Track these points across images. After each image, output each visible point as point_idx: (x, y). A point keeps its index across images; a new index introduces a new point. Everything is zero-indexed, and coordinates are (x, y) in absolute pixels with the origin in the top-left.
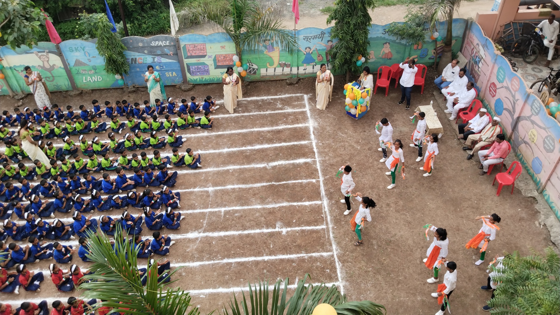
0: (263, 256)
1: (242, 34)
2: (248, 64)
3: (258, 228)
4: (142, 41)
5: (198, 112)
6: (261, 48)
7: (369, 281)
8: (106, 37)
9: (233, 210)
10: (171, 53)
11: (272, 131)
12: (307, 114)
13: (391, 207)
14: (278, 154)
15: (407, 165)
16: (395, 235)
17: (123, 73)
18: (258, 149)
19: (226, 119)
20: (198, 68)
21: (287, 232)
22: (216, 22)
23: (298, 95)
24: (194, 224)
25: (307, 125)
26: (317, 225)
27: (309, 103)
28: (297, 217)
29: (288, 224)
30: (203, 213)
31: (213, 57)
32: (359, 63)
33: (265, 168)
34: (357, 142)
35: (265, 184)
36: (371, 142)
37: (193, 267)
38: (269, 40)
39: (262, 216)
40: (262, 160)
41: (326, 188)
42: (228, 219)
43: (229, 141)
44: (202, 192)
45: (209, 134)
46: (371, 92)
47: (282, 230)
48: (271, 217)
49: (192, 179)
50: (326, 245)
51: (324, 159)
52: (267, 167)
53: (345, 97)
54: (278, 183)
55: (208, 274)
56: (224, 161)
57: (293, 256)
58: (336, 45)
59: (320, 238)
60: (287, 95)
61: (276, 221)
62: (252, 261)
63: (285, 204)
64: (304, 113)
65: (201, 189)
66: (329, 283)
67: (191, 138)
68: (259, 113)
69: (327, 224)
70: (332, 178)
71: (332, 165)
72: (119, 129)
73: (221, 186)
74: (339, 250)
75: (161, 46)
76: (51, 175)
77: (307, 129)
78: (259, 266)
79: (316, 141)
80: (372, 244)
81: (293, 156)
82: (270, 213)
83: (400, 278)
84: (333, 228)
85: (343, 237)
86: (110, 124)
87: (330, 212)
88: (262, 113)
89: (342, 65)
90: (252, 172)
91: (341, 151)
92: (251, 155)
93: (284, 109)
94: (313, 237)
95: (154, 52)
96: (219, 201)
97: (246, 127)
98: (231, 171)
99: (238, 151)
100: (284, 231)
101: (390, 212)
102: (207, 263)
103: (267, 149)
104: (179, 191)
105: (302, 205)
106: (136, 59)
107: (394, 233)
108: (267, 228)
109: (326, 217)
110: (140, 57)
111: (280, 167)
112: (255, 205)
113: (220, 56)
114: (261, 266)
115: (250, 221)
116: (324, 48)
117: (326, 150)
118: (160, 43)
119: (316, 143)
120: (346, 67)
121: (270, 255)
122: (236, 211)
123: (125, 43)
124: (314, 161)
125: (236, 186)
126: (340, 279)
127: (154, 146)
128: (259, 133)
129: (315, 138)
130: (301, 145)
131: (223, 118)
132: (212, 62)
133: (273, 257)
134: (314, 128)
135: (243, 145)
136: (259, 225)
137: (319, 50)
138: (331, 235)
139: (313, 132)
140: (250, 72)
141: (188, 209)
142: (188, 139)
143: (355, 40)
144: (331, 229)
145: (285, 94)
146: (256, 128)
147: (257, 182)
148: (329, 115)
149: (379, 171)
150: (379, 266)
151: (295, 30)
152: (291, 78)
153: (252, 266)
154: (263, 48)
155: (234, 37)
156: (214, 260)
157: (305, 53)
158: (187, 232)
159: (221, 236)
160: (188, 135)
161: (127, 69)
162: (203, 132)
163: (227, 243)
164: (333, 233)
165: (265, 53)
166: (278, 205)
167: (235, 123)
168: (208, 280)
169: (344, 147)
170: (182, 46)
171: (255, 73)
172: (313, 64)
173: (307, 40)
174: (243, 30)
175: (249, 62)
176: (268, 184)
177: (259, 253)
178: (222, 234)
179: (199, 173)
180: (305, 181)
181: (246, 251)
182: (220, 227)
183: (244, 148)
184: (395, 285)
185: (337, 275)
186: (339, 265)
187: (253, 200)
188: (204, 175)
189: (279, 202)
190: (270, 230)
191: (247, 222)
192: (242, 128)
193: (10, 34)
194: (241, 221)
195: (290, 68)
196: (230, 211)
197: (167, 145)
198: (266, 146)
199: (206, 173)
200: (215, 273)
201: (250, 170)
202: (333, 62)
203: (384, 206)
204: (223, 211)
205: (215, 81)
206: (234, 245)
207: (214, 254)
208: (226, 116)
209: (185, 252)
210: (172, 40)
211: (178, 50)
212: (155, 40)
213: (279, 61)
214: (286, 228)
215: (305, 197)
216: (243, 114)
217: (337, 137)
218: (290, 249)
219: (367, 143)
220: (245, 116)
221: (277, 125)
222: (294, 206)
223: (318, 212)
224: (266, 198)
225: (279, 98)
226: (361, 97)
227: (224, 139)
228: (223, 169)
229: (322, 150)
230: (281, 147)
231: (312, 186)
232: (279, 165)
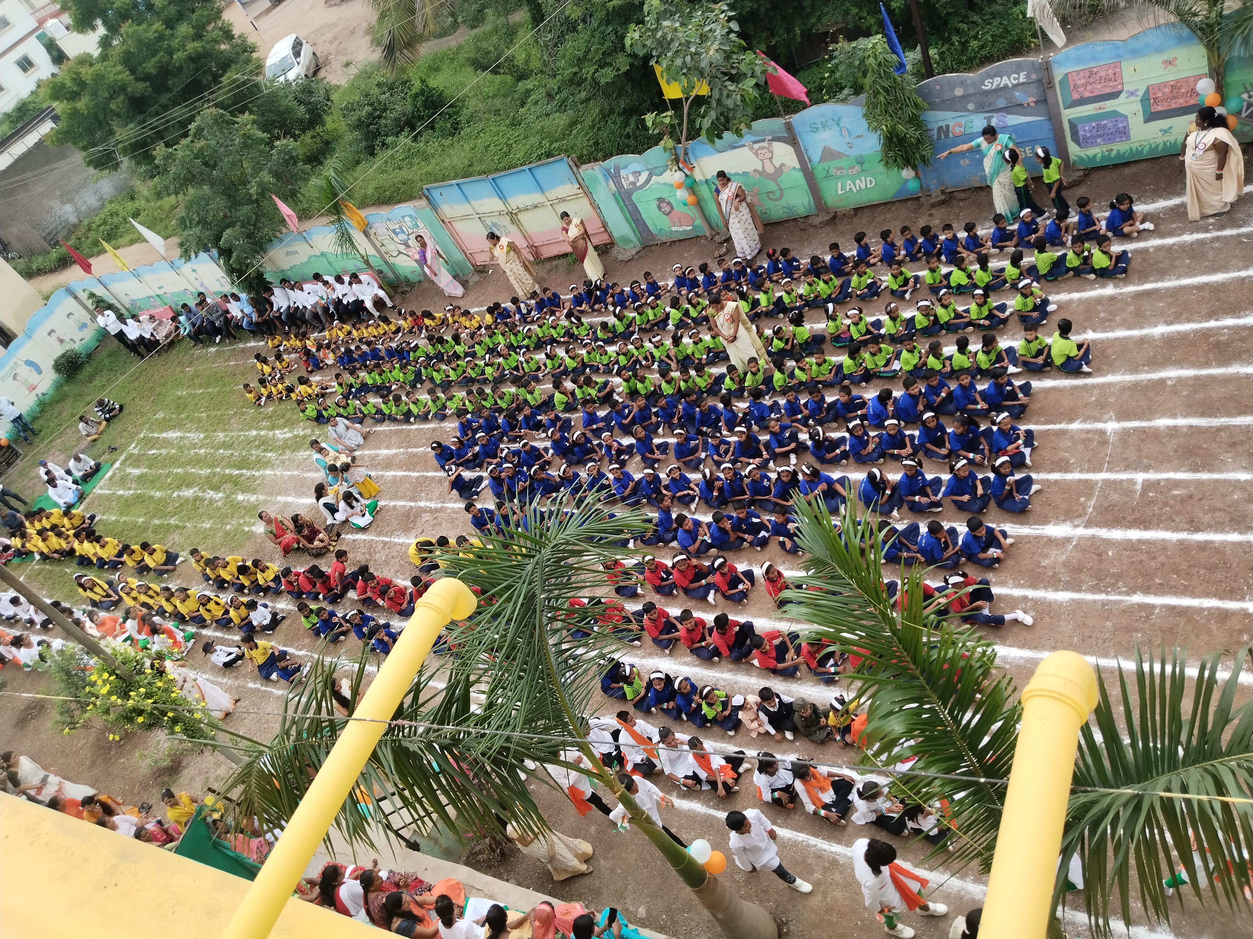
0: (1242, 599)
2: (1245, 96)
3: (1235, 530)
4: (962, 83)
8: (883, 87)
9: (1167, 480)
10: (1031, 99)
17: (919, 162)
19: (1169, 249)
20: (1099, 127)
24: (1064, 506)
30: (1087, 481)
31: (1141, 93)
37: (1056, 601)
42: (1152, 502)
43: (1170, 305)
44: (1088, 432)
45: (1118, 291)
49: (1066, 403)
55: (1090, 623)
56: (1154, 357)
62: (1210, 609)
65: (1087, 426)
67: (1070, 302)
73: (1140, 419)
75: (1006, 87)
78: (1229, 623)
86: (887, 280)
90: (1232, 387)
92: (1233, 341)
95: (990, 105)
96: (1132, 457)
97: (1224, 268)
98: (1169, 383)
99: (1195, 332)
102: (1089, 597)
104: (1032, 427)
106: (948, 126)
110: (958, 120)
112: (1233, 470)
113: (1159, 86)
114: (1234, 624)
115: (1214, 509)
118: (1005, 81)
122: (1177, 484)
123: (925, 94)
125: (1181, 422)
131: (1159, 249)
132: (1138, 107)
135: (1213, 314)
136: (1238, 523)
140: (1251, 116)
141: (1052, 471)
142: (1064, 306)
147: (1241, 413)
153: (1208, 620)
156: (1107, 593)
158: (1045, 521)
159: (1130, 541)
160: (1064, 297)
161: (928, 152)
162: (1103, 287)
163: (1144, 557)
167: (1191, 258)
168: (1090, 637)
170: (1058, 79)
177: (1232, 591)
178: (1134, 534)
179: (1084, 387)
181: (1194, 583)
182: (1129, 518)
183: (1212, 324)
187: (1228, 458)
188: (1096, 392)
191: (1206, 513)
192: (1213, 270)
194: (1189, 508)
196: (1158, 482)
199: (1101, 386)
200: (1109, 624)
201: (1226, 380)
204: (1140, 481)
205: (1146, 154)
206: (1163, 564)
207: (1108, 580)
208: (1169, 241)
209: (1038, 567)
210: (1033, 67)
211: (1048, 91)
212: (992, 77)
216: (1219, 233)
220: (1226, 237)
227: (1156, 300)
228: (1150, 376)
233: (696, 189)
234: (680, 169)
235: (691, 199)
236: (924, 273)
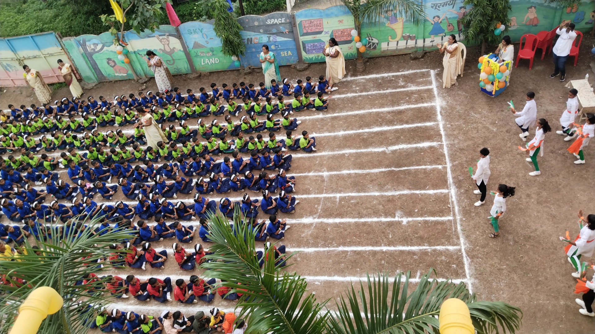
0: (380, 246)
1: (362, 5)
2: (368, 39)
3: (375, 217)
4: (258, 20)
5: (313, 92)
6: (383, 20)
7: (503, 280)
8: (223, 17)
9: (348, 196)
10: (287, 31)
11: (392, 112)
12: (433, 92)
13: (532, 198)
14: (398, 138)
15: (554, 150)
16: (536, 230)
17: (239, 54)
18: (376, 132)
19: (343, 99)
20: (314, 46)
21: (408, 222)
23: (424, 70)
24: (309, 209)
25: (433, 104)
26: (443, 216)
27: (436, 79)
28: (419, 207)
29: (410, 214)
30: (317, 198)
31: (330, 33)
32: (497, 32)
33: (384, 153)
34: (493, 124)
35: (383, 170)
36: (510, 124)
37: (308, 252)
38: (392, 10)
39: (380, 204)
40: (381, 144)
41: (454, 175)
42: (343, 206)
43: (344, 123)
44: (316, 176)
45: (324, 116)
46: (510, 65)
47: (402, 219)
48: (390, 205)
49: (307, 163)
50: (452, 238)
51: (452, 142)
52: (387, 151)
53: (479, 71)
54: (398, 169)
55: (323, 261)
56: (340, 144)
57: (415, 248)
58: (470, 12)
59: (445, 230)
60: (411, 72)
61: (395, 209)
62: (369, 251)
63: (406, 192)
64: (430, 91)
65: (316, 174)
66: (455, 279)
67: (306, 120)
68: (379, 92)
69: (454, 215)
70: (461, 164)
71: (461, 150)
72: (235, 112)
73: (336, 170)
74: (468, 245)
75: (276, 24)
77: (433, 109)
78: (376, 256)
79: (443, 122)
80: (507, 240)
81: (416, 139)
82: (389, 201)
83: (540, 279)
84: (461, 220)
85: (473, 230)
86: (227, 107)
87: (459, 202)
88: (382, 92)
89: (476, 35)
90: (370, 157)
91: (474, 134)
92: (369, 138)
93: (407, 87)
94: (437, 229)
95: (269, 31)
96: (334, 187)
97: (363, 108)
98: (346, 155)
99: (355, 134)
100: (405, 220)
101: (530, 204)
102: (322, 249)
103: (386, 132)
104: (294, 175)
105: (425, 194)
106: (251, 39)
107: (534, 228)
108: (386, 216)
109: (453, 207)
110: (256, 36)
111: (401, 151)
112: (373, 191)
113: (337, 31)
114: (378, 256)
115: (367, 208)
116: (456, 16)
117: (455, 133)
118: (276, 21)
119: (443, 125)
120: (481, 37)
121: (389, 245)
122: (352, 198)
123: (241, 23)
124: (440, 145)
125: (352, 172)
126: (468, 276)
128: (378, 114)
129: (443, 119)
130: (426, 127)
131: (339, 99)
133: (392, 248)
134: (442, 108)
135: (361, 127)
136: (376, 213)
137: (450, 18)
138: (459, 228)
139: (441, 112)
140: (370, 47)
141: (303, 194)
142: (303, 122)
143: (493, 5)
144: (458, 221)
145: (408, 70)
146: (375, 108)
147: (374, 167)
148: (459, 92)
149: (519, 156)
150: (515, 264)
152: (416, 52)
153: (369, 256)
154: (385, 20)
155: (353, 9)
156: (329, 247)
157: (433, 23)
158: (301, 217)
159: (336, 223)
160: (303, 118)
161: (243, 50)
162: (318, 114)
163: (342, 230)
164: (461, 225)
165: (387, 25)
166: (397, 193)
167: (351, 103)
168: (324, 267)
169: (477, 129)
170: (298, 23)
171: (375, 48)
172: (441, 35)
173: (436, 8)
174: (363, 1)
175: (369, 36)
176: (387, 169)
177: (376, 243)
178: (338, 220)
179: (314, 157)
180: (429, 167)
181: (362, 240)
182: (335, 213)
183: (361, 131)
184: (534, 286)
185: (464, 271)
186: (467, 260)
187: (370, 186)
188: (318, 159)
189: (399, 190)
190: (389, 219)
191: (364, 210)
192: (360, 109)
193: (135, 19)
194: (358, 208)
195: (414, 41)
196: (345, 197)
198: (385, 128)
199: (320, 157)
200: (331, 261)
201: (367, 154)
202: (466, 32)
203: (523, 196)
204: (338, 197)
206: (350, 233)
207: (329, 241)
208: (343, 96)
209: (300, 237)
210: (288, 16)
211: (293, 28)
212: (271, 18)
213: (402, 34)
214: (407, 218)
215: (429, 185)
216: (361, 94)
217: (468, 117)
218: (411, 240)
219: (505, 125)
220: (363, 95)
221: (398, 105)
222: (416, 194)
223: (443, 202)
224: (385, 185)
225: (402, 75)
226: (499, 72)
227: (339, 120)
228: (339, 152)
229: (451, 133)
230: (402, 130)
231: (438, 173)
232: (400, 149)
233: (129, 55)
234: (120, 44)
235: (126, 60)
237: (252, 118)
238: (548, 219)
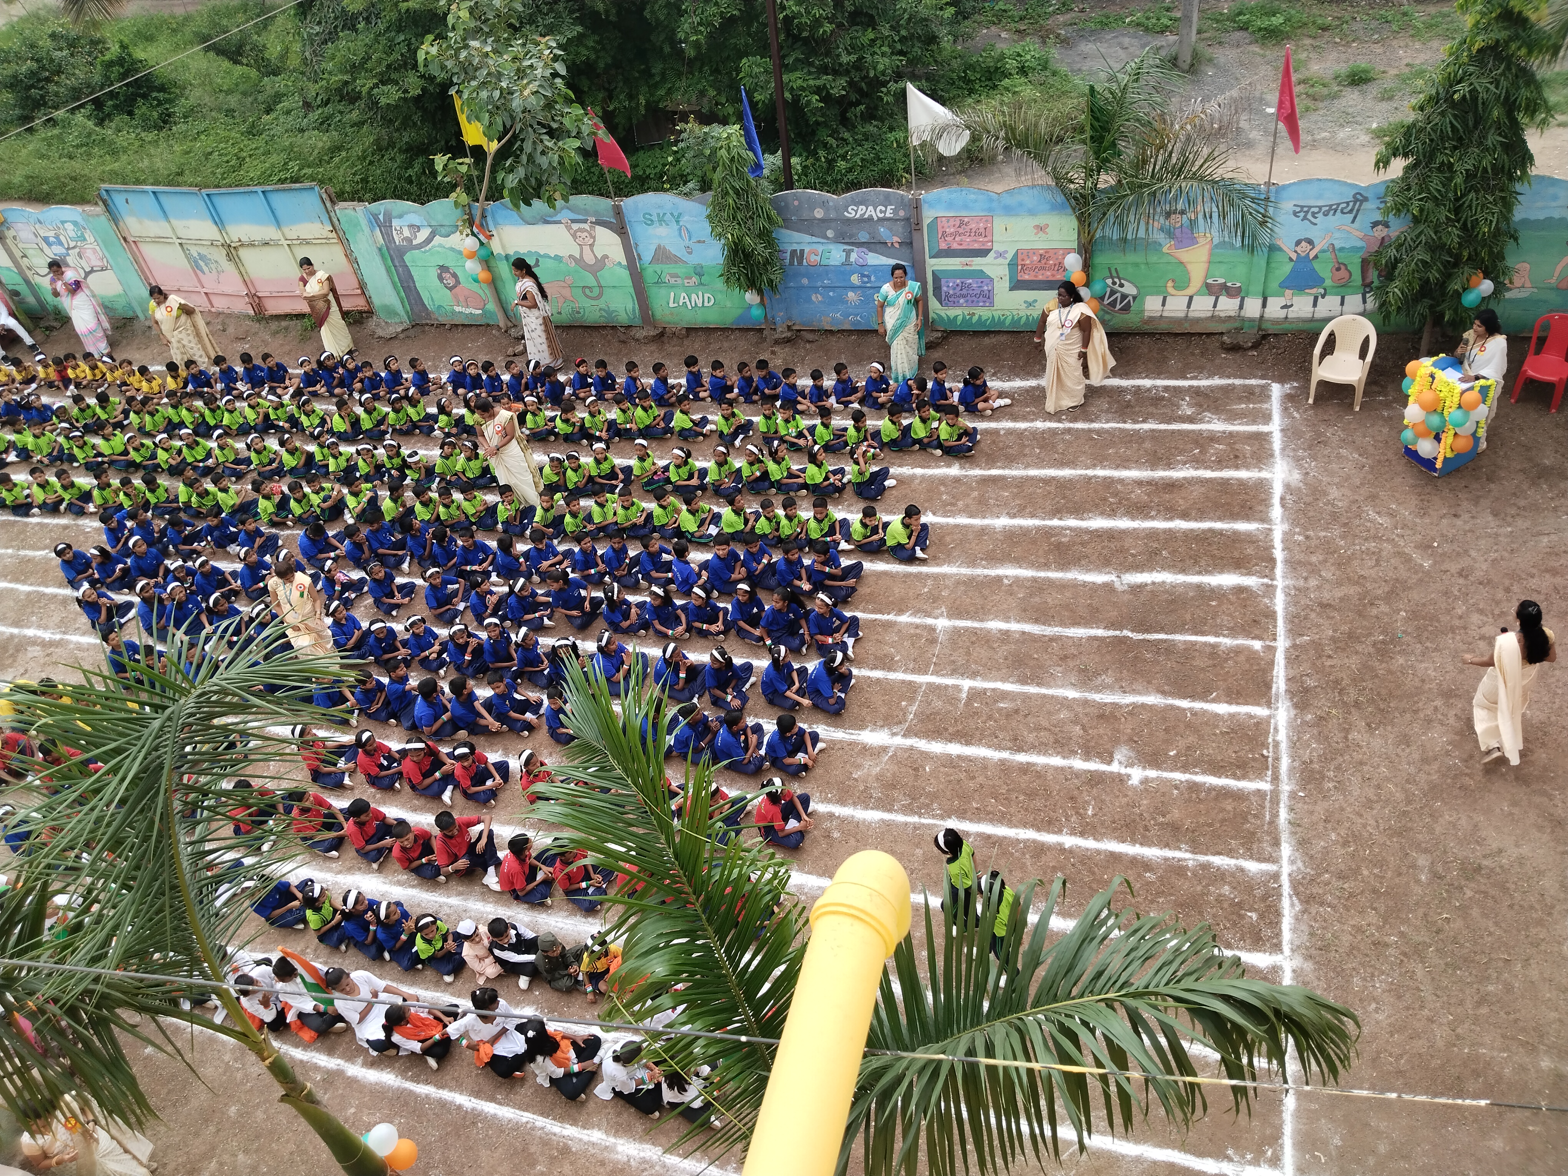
0: (1059, 832)
1: (1102, 191)
3: (1058, 753)
4: (824, 204)
6: (1157, 235)
7: (1383, 973)
8: (733, 187)
9: (994, 690)
10: (896, 239)
11: (1150, 483)
12: (1270, 443)
14: (1156, 552)
16: (1500, 851)
17: (766, 286)
18: (1096, 530)
19: (1020, 434)
20: (963, 286)
21: (1145, 781)
22: (1029, 153)
23: (1253, 382)
24: (883, 710)
25: (1264, 474)
26: (1244, 777)
27: (1286, 409)
28: (1182, 743)
29: (1153, 760)
30: (910, 682)
31: (1009, 256)
32: (1470, 299)
33: (1109, 587)
34: (1425, 547)
35: (1100, 632)
36: (1473, 553)
37: (864, 821)
38: (1183, 212)
39: (1075, 722)
40: (1104, 563)
41: (1292, 673)
42: (976, 714)
43: (1015, 496)
44: (917, 627)
45: (963, 472)
46: (1495, 393)
47: (1129, 771)
48: (1103, 730)
49: (898, 590)
50: (1260, 841)
51: (1301, 583)
52: (1117, 585)
53: (1404, 400)
54: (1140, 636)
56: (993, 551)
57: (1153, 853)
59: (1244, 816)
60: (1217, 381)
61: (1116, 742)
62: (1025, 841)
63: (1152, 699)
64: (1261, 438)
65: (917, 620)
66: (1249, 950)
67: (913, 477)
68: (1121, 425)
69: (1276, 779)
70: (1317, 646)
71: (1324, 606)
73: (972, 618)
74: (1300, 864)
75: (870, 219)
76: (564, 531)
77: (1262, 489)
78: (1044, 858)
79: (1286, 527)
80: (1414, 866)
81: (1203, 563)
82: (1101, 716)
83: (1491, 988)
84: (1293, 795)
85: (1320, 827)
86: (716, 419)
87: (1294, 745)
88: (1128, 426)
89: (1410, 302)
90: (1068, 594)
91: (1367, 569)
92: (1075, 543)
93: (1201, 421)
94: (1223, 810)
95: (851, 237)
96: (961, 661)
97: (1071, 464)
98: (1006, 581)
99: (1038, 529)
100: (1137, 775)
102: (900, 818)
103: (1124, 532)
105: (1205, 712)
106: (802, 251)
107: (1495, 846)
108: (1087, 757)
109: (1277, 759)
110: (815, 246)
111: (1156, 591)
112: (1062, 686)
113: (1028, 253)
114: (1049, 860)
115: (1039, 728)
116: (1360, 244)
117: (1314, 559)
118: (870, 212)
119: (1285, 533)
120: (1422, 308)
121: (1082, 834)
122: (1004, 695)
123: (781, 207)
124: (1268, 586)
125: (1014, 626)
126: (1286, 948)
127: (813, 489)
128: (1109, 483)
129: (1286, 518)
130: (1235, 533)
131: (1010, 432)
132: (1005, 271)
133: (1090, 844)
134: (1287, 487)
135: (1057, 512)
136: (1062, 746)
137: (1342, 249)
138: (1284, 815)
139: (1282, 499)
140: (1113, 304)
141: (874, 668)
142: (904, 482)
143: (1465, 224)
144: (1284, 798)
145: (1210, 376)
146: (1103, 467)
147: (1075, 623)
148: (1343, 452)
150: (1423, 937)
151: (1268, 184)
152: (1238, 330)
153: (1024, 854)
154: (1160, 237)
155: (1075, 198)
156: (920, 815)
157: (1294, 257)
158: (861, 725)
159: (950, 755)
160: (906, 471)
161: (776, 277)
162: (949, 466)
163: (963, 776)
164: (1291, 809)
165: (1166, 250)
166: (1128, 699)
167: (1041, 447)
169: (1376, 554)
170: (926, 222)
171: (1126, 308)
172: (1314, 291)
173: (1305, 218)
174: (1106, 180)
176: (1111, 633)
177: (1050, 822)
178: (955, 749)
179: (918, 576)
180: (1226, 642)
181: (1012, 810)
182: (951, 730)
183: (1055, 522)
184: (1469, 1005)
185: (1278, 935)
186: (1292, 905)
187: (1058, 671)
188: (930, 582)
189: (1134, 692)
190: (1094, 766)
191: (1030, 732)
192: (1062, 464)
193: (511, 170)
194: (1014, 724)
195: (1237, 301)
196: (985, 691)
197: (849, 488)
198: (1124, 523)
199: (936, 577)
200: (919, 852)
201: (1062, 586)
202: (1381, 291)
204: (966, 689)
205: (1007, 326)
206: (981, 785)
207: (922, 799)
208: (1022, 425)
209: (849, 779)
210: (902, 203)
211: (914, 233)
212: (858, 204)
213: (1206, 277)
214: (1144, 768)
215: (1217, 689)
216: (1071, 425)
217: (1357, 522)
218: (1146, 829)
219: (1458, 554)
220: (1077, 430)
221: (1169, 466)
222: (1178, 708)
223: (1251, 739)
224: (1097, 674)
225: (1191, 387)
226: (1460, 407)
227: (1002, 488)
228: (986, 572)
229: (1301, 557)
230: (1170, 534)
231: (1248, 660)
232: (1154, 583)
233: (492, 263)
234: (473, 234)
235: (484, 275)
236: (758, 419)
237: (774, 456)
238: (1540, 828)
